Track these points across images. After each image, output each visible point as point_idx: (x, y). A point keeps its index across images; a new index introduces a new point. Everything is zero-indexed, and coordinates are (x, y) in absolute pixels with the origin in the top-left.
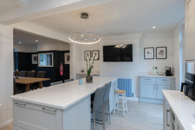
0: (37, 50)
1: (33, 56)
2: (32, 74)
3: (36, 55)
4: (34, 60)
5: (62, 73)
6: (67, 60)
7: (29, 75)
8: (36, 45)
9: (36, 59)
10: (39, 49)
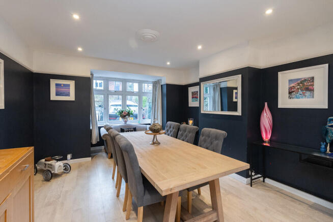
0: (199, 75)
1: (191, 90)
2: (189, 132)
3: (196, 89)
4: (193, 98)
5: (269, 136)
6: (290, 93)
7: (182, 135)
8: (196, 65)
9: (196, 96)
10: (203, 73)
